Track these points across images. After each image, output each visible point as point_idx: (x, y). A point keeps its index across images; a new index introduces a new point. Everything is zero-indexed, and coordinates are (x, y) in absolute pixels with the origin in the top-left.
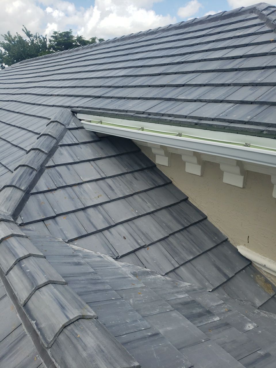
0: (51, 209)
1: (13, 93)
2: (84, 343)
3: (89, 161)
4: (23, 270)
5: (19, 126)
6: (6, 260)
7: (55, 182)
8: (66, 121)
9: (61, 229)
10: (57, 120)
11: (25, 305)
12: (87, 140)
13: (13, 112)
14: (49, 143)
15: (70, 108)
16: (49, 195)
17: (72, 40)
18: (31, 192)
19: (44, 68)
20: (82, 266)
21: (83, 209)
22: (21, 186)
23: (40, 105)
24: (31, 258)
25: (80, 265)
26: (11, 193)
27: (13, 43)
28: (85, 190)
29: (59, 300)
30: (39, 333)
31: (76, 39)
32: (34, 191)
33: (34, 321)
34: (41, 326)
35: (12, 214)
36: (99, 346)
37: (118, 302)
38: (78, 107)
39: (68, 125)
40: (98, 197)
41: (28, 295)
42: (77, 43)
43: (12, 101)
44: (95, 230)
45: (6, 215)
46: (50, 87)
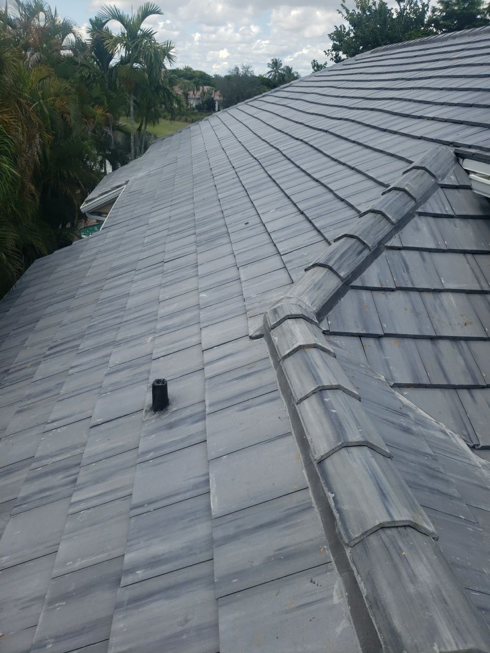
0: (377, 322)
1: (350, 106)
2: (412, 570)
3: (464, 252)
4: (326, 407)
5: (352, 166)
6: (300, 381)
7: (394, 276)
8: (441, 170)
9: (386, 361)
10: (426, 166)
11: (321, 462)
12: (471, 213)
13: (346, 139)
14: (402, 205)
15: (454, 146)
16: (380, 296)
17: (478, 10)
18: (351, 285)
19: (414, 63)
20: (413, 438)
21: (431, 338)
22: (341, 269)
23: (395, 133)
24: (340, 392)
25: (409, 433)
26: (323, 277)
27: (368, 13)
28: (442, 305)
29: (378, 479)
30: (337, 516)
31: (486, 6)
32: (357, 283)
33: (332, 493)
34: (342, 507)
35: (316, 312)
36: (440, 591)
37: (470, 528)
38: (470, 147)
39: (443, 176)
40: (466, 325)
41: (330, 449)
42: (485, 16)
43: (346, 120)
44: (444, 382)
45: (308, 310)
46: (420, 102)
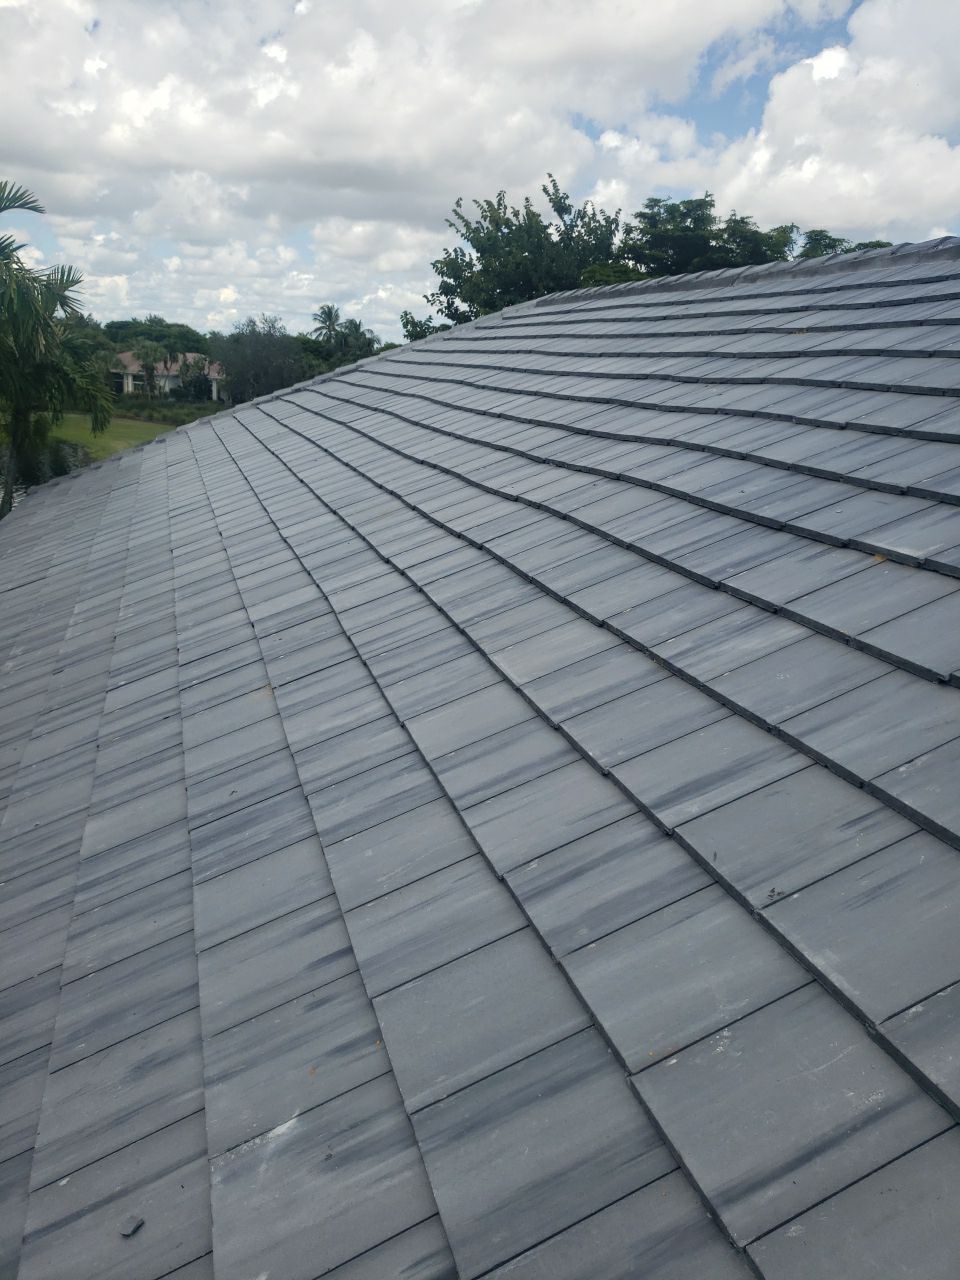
17: (710, 232)
27: (506, 231)
31: (723, 226)
42: (725, 241)
